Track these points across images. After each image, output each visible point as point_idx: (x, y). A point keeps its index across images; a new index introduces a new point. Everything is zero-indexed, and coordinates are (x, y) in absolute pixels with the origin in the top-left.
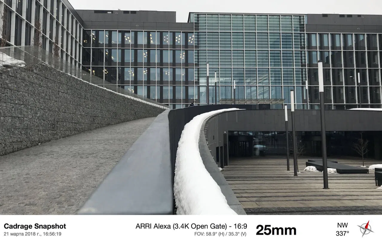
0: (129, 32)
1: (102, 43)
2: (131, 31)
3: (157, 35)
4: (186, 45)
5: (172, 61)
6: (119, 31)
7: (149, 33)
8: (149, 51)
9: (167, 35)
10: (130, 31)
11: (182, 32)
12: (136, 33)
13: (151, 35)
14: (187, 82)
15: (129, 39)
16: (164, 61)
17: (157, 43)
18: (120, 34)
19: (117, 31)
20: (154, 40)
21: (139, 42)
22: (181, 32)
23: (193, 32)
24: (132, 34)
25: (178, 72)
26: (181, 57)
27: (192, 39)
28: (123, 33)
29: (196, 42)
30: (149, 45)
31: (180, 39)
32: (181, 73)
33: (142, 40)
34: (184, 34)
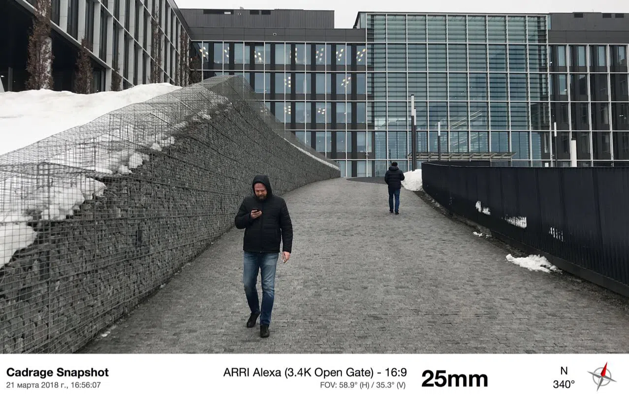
1: (218, 63)
2: (266, 43)
3: (306, 49)
4: (354, 65)
5: (330, 92)
6: (247, 44)
7: (293, 46)
9: (322, 50)
10: (263, 43)
11: (347, 44)
12: (273, 46)
13: (296, 49)
14: (354, 125)
15: (261, 56)
16: (318, 91)
17: (306, 61)
18: (248, 48)
19: (243, 43)
20: (302, 58)
21: (278, 61)
23: (365, 44)
24: (266, 48)
25: (339, 109)
26: (345, 83)
27: (363, 54)
28: (252, 46)
29: (370, 60)
30: (293, 65)
31: (343, 54)
32: (344, 110)
33: (283, 57)
34: (350, 47)
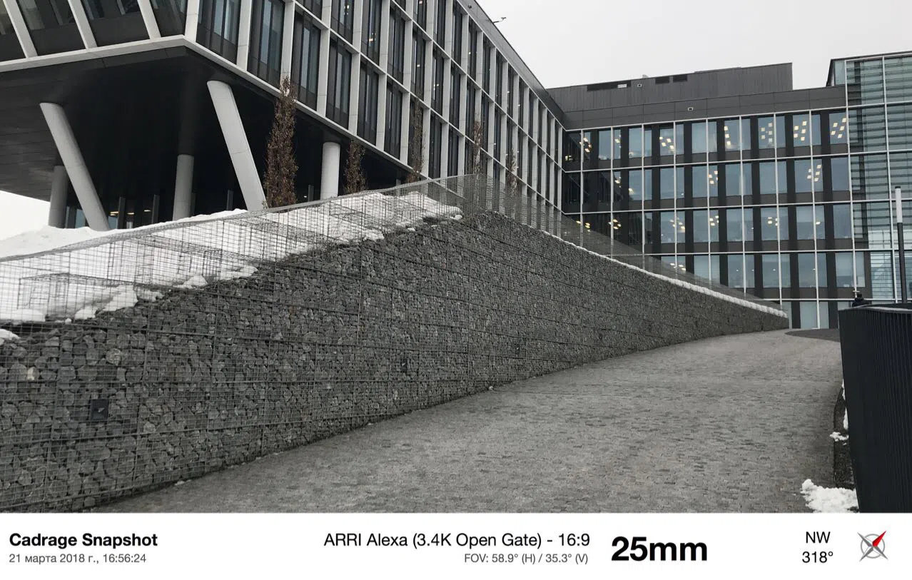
0: (670, 126)
1: (605, 158)
2: (677, 123)
3: (742, 126)
4: (826, 145)
5: (785, 190)
6: (647, 127)
7: (721, 124)
8: (721, 169)
9: (770, 125)
10: (672, 124)
11: (812, 112)
12: (688, 128)
13: (726, 128)
14: (830, 242)
15: (671, 143)
16: (764, 190)
17: (742, 145)
18: (649, 133)
19: (640, 126)
20: (734, 139)
21: (696, 149)
22: (808, 112)
23: (844, 110)
24: (677, 131)
25: (802, 216)
26: (812, 176)
27: (842, 128)
28: (655, 130)
29: (855, 135)
30: (721, 153)
31: (805, 130)
32: (812, 218)
33: (704, 141)
34: (818, 117)
